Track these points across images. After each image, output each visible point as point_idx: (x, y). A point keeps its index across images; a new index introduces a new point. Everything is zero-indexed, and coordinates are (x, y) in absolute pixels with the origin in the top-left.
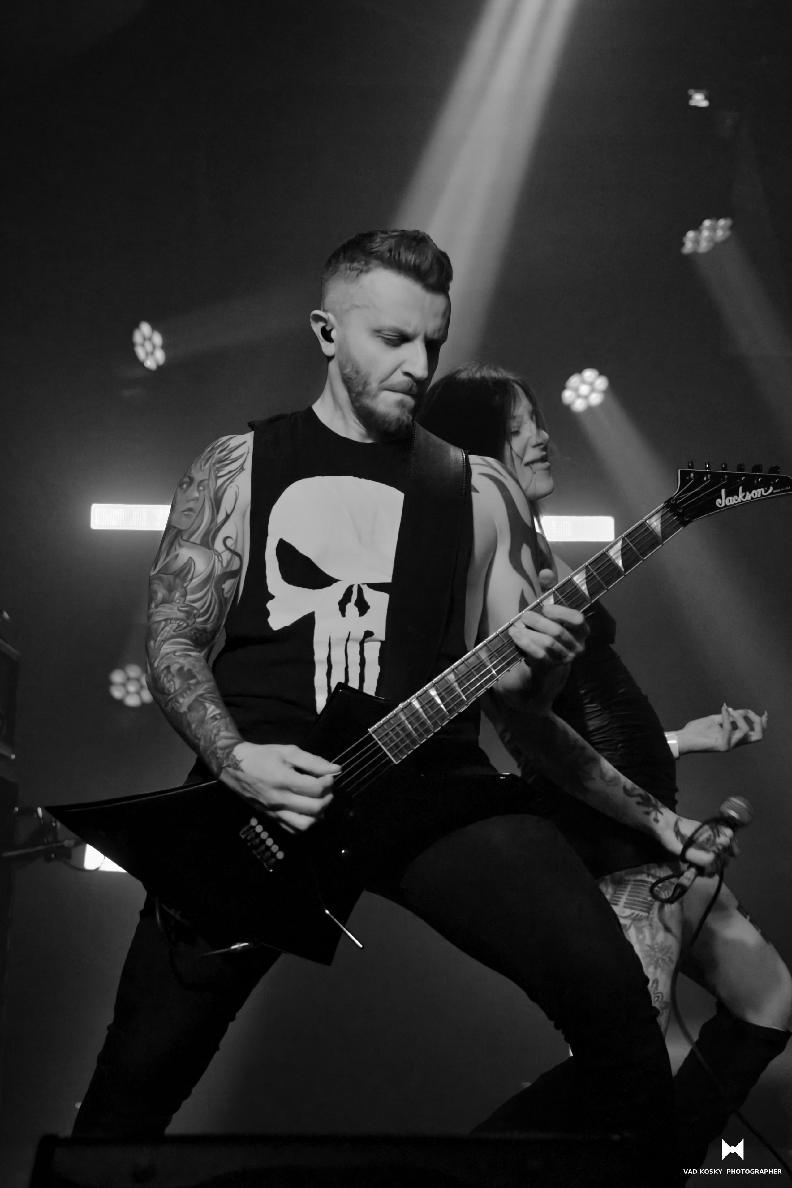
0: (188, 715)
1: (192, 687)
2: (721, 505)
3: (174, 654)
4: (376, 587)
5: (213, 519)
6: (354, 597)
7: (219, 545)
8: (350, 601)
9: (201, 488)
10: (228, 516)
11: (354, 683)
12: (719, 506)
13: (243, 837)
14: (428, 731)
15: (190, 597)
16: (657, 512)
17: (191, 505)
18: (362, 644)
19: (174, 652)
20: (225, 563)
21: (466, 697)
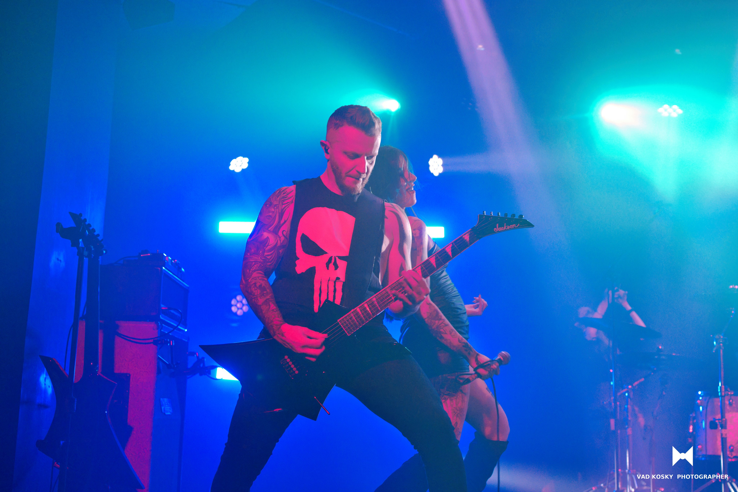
0: (262, 306)
1: (265, 295)
2: (496, 230)
3: (258, 278)
4: (341, 258)
5: (279, 222)
6: (333, 261)
7: (280, 233)
8: (331, 263)
9: (276, 208)
10: (285, 222)
11: (331, 299)
12: (495, 231)
13: (282, 363)
14: (363, 322)
15: (266, 254)
16: (468, 232)
17: (271, 214)
18: (335, 282)
19: (258, 277)
20: (282, 242)
21: (380, 308)
